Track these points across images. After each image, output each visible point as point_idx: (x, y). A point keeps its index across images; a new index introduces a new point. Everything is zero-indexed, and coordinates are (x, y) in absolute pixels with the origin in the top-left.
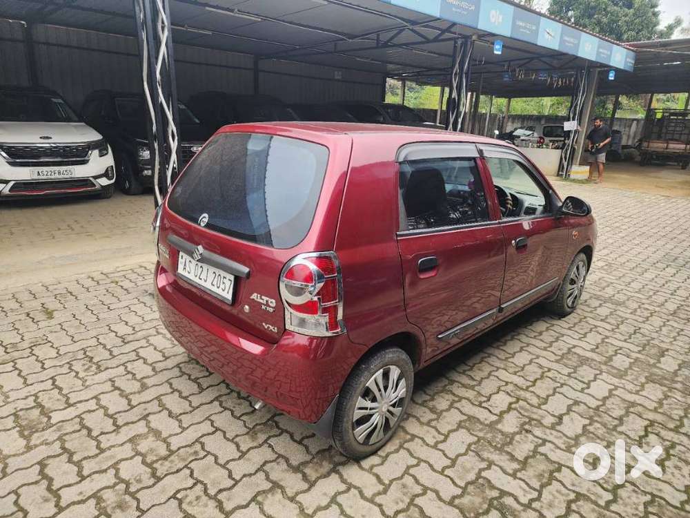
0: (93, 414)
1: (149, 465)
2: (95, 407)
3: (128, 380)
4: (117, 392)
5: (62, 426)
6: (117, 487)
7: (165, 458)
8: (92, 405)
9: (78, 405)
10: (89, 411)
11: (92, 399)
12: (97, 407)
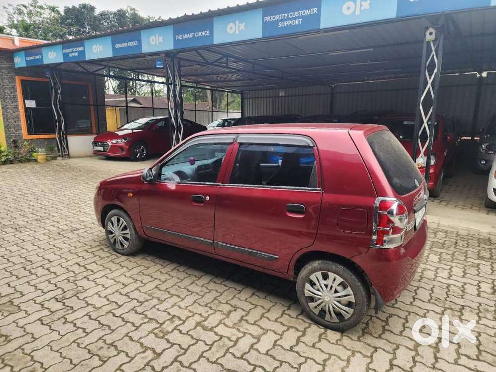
0: (468, 354)
1: (461, 312)
2: (463, 357)
3: (422, 357)
4: (439, 355)
5: (494, 362)
6: (484, 316)
7: (451, 309)
8: (463, 360)
9: (473, 368)
10: (468, 357)
11: (460, 365)
12: (461, 356)
